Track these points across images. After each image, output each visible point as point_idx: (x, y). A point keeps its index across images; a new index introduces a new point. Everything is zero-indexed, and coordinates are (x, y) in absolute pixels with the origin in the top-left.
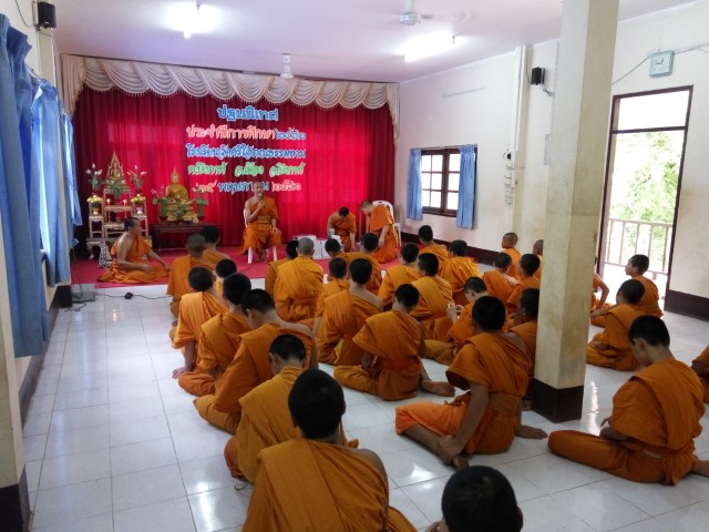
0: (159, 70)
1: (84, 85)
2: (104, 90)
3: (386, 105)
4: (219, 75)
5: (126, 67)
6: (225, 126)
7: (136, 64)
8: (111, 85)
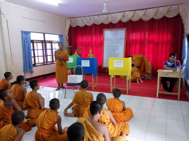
0: (88, 18)
1: (70, 26)
2: (75, 27)
3: (179, 15)
4: (105, 16)
5: (80, 19)
7: (82, 17)
8: (76, 25)
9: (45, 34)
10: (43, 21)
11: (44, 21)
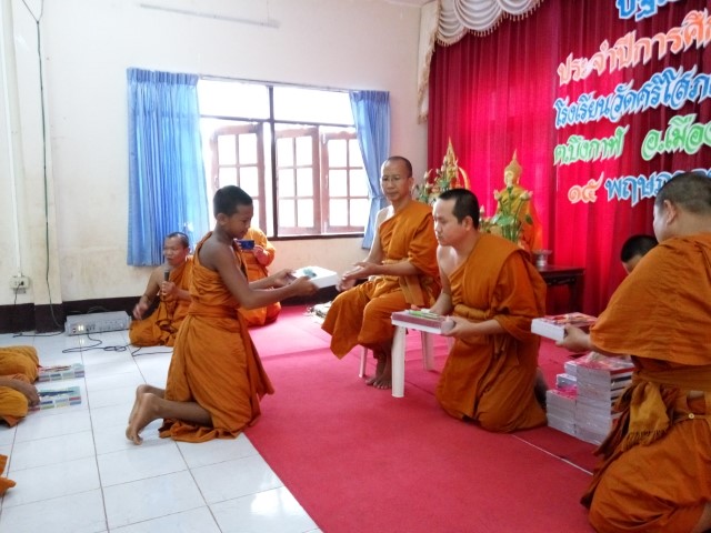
1: (436, 43)
6: (631, 35)
8: (461, 28)
9: (276, 89)
10: (262, 24)
11: (273, 24)
